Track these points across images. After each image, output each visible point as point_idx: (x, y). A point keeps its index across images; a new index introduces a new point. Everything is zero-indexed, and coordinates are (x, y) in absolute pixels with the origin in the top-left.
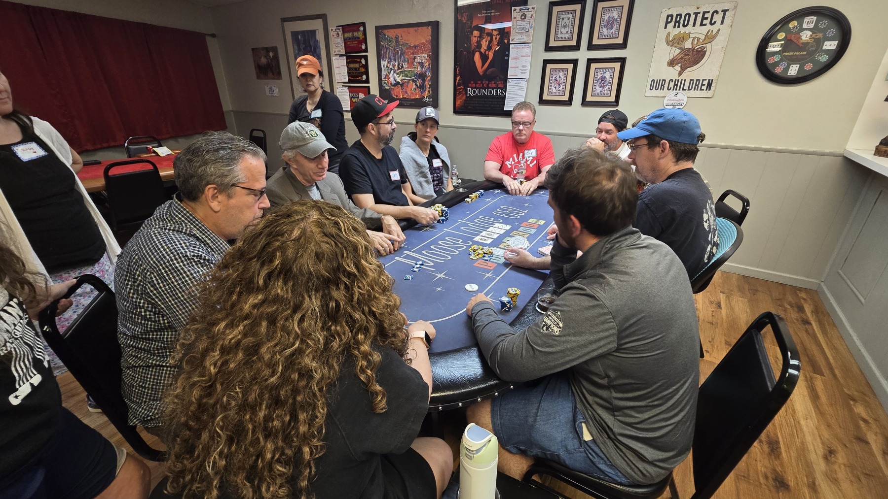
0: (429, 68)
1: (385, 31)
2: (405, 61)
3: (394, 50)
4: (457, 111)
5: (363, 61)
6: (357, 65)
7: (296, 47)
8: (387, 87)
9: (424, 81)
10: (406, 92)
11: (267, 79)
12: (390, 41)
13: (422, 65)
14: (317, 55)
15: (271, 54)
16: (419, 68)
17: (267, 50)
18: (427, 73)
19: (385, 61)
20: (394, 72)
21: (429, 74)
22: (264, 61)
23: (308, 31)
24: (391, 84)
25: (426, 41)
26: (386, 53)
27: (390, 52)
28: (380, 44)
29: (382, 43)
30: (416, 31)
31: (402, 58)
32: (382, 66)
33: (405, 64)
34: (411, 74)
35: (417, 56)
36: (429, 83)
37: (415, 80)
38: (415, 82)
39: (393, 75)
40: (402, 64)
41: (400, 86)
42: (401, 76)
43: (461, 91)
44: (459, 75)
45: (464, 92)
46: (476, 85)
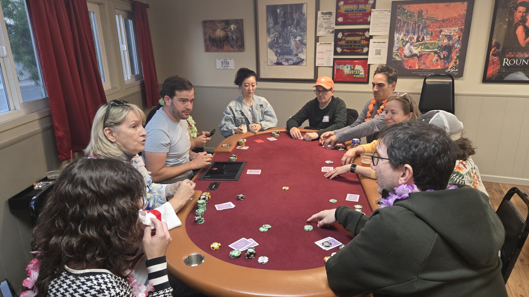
0: (458, 40)
1: (406, 6)
2: (427, 34)
3: (415, 23)
4: (486, 80)
5: (367, 34)
6: (358, 38)
7: (271, 21)
8: (398, 59)
9: (450, 52)
10: (424, 64)
11: (222, 52)
12: (410, 16)
13: (450, 37)
14: (301, 28)
15: (232, 27)
16: (446, 41)
17: (227, 23)
18: (456, 45)
19: (400, 34)
20: (411, 45)
21: (458, 46)
22: (220, 33)
23: (291, 5)
24: (405, 56)
25: (459, 16)
26: (403, 27)
27: (408, 26)
28: (396, 18)
29: (399, 17)
30: (447, 6)
31: (424, 31)
32: (396, 39)
33: (427, 37)
34: (433, 46)
35: (445, 29)
36: (458, 55)
37: (438, 51)
38: (437, 54)
39: (409, 48)
40: (423, 37)
41: (416, 57)
42: (420, 48)
43: (495, 62)
44: (494, 46)
45: (499, 62)
46: (515, 56)
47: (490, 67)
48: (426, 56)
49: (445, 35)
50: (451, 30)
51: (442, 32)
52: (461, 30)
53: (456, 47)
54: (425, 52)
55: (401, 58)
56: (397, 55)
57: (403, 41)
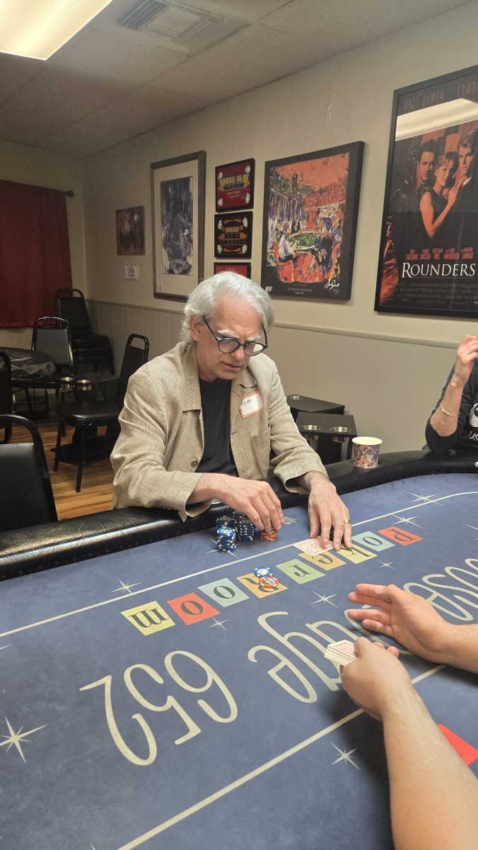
0: (339, 228)
1: (279, 170)
3: (289, 199)
5: (245, 222)
6: (236, 230)
7: (165, 205)
9: (329, 251)
10: (301, 272)
11: (128, 254)
12: (284, 186)
13: (328, 222)
14: (188, 216)
15: (136, 217)
16: (324, 230)
17: (132, 211)
18: (336, 237)
19: (274, 219)
20: (286, 238)
21: (338, 238)
22: (127, 227)
23: (180, 180)
24: (280, 258)
25: (339, 180)
26: (277, 206)
27: (282, 204)
28: (269, 191)
29: (272, 190)
30: (325, 163)
31: (300, 212)
32: (270, 229)
34: (310, 241)
35: (323, 208)
36: (339, 255)
37: (316, 249)
38: (315, 255)
39: (284, 242)
40: (299, 223)
41: (291, 261)
42: (296, 244)
43: (391, 269)
44: (389, 238)
45: (396, 271)
46: (419, 257)
47: (384, 281)
48: (302, 257)
50: (330, 208)
51: (320, 213)
52: (342, 207)
53: (336, 241)
54: (301, 252)
55: (276, 262)
56: (271, 256)
57: (276, 232)
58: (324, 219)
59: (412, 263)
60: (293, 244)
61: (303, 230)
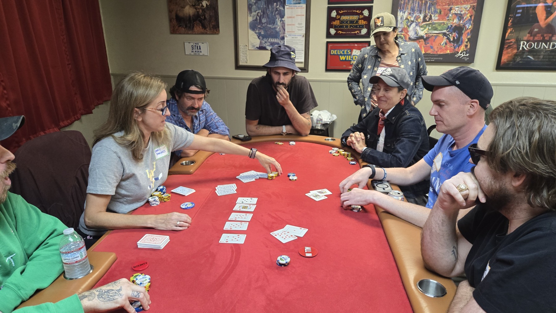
0: (470, 20)
2: (435, 12)
4: (500, 67)
5: (366, 13)
6: (355, 18)
9: (460, 34)
10: (432, 47)
11: (193, 34)
13: (460, 16)
16: (456, 21)
18: (467, 26)
19: (404, 12)
20: (417, 25)
21: (469, 27)
24: (410, 38)
26: (408, 4)
27: (413, 2)
31: (431, 9)
32: (399, 19)
33: (435, 16)
34: (442, 27)
35: (455, 7)
36: (469, 37)
37: (448, 33)
38: (446, 36)
39: (414, 28)
40: (431, 16)
41: (422, 40)
42: (427, 29)
43: (511, 45)
44: (510, 27)
45: (515, 46)
46: (534, 38)
47: (504, 52)
48: (434, 38)
49: (455, 13)
50: (462, 8)
51: (452, 10)
52: (473, 8)
53: (467, 28)
54: (432, 34)
57: (407, 20)
58: (456, 14)
59: (528, 42)
60: (425, 28)
61: (435, 20)
